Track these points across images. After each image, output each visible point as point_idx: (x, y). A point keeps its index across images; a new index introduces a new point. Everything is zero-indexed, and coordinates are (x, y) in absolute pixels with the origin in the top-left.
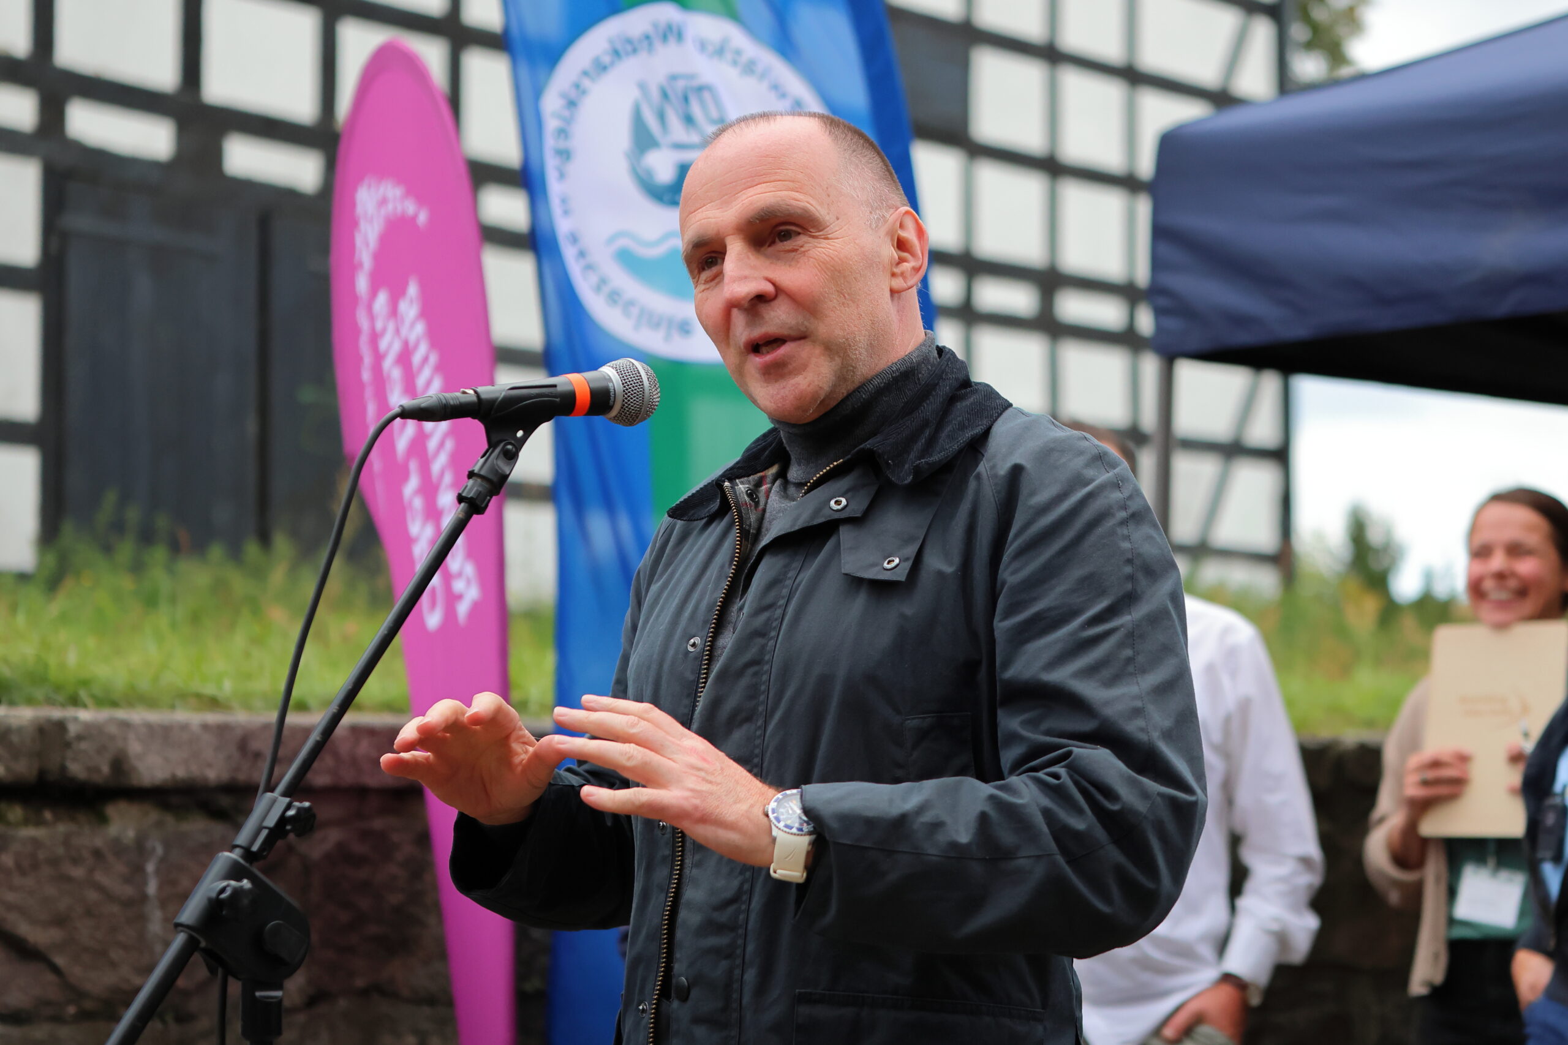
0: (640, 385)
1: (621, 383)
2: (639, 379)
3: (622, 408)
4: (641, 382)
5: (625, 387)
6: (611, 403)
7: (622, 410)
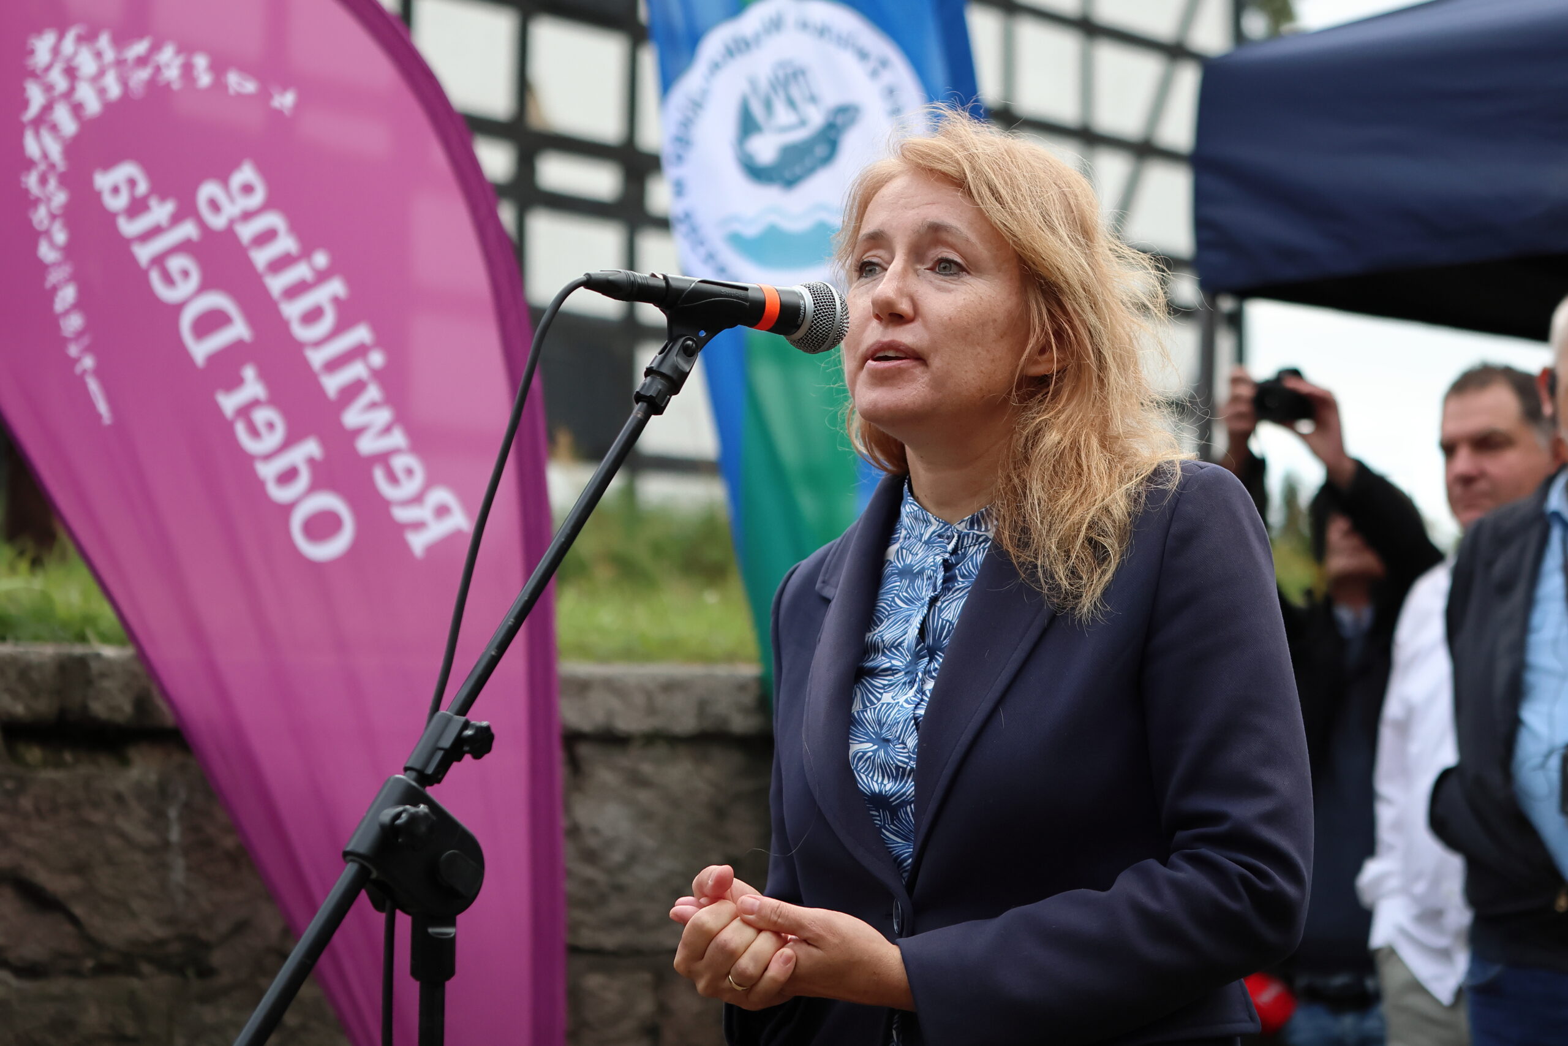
0: (832, 308)
1: (813, 303)
2: (831, 302)
3: (810, 329)
4: (833, 305)
5: (816, 307)
6: (800, 322)
7: (809, 331)
